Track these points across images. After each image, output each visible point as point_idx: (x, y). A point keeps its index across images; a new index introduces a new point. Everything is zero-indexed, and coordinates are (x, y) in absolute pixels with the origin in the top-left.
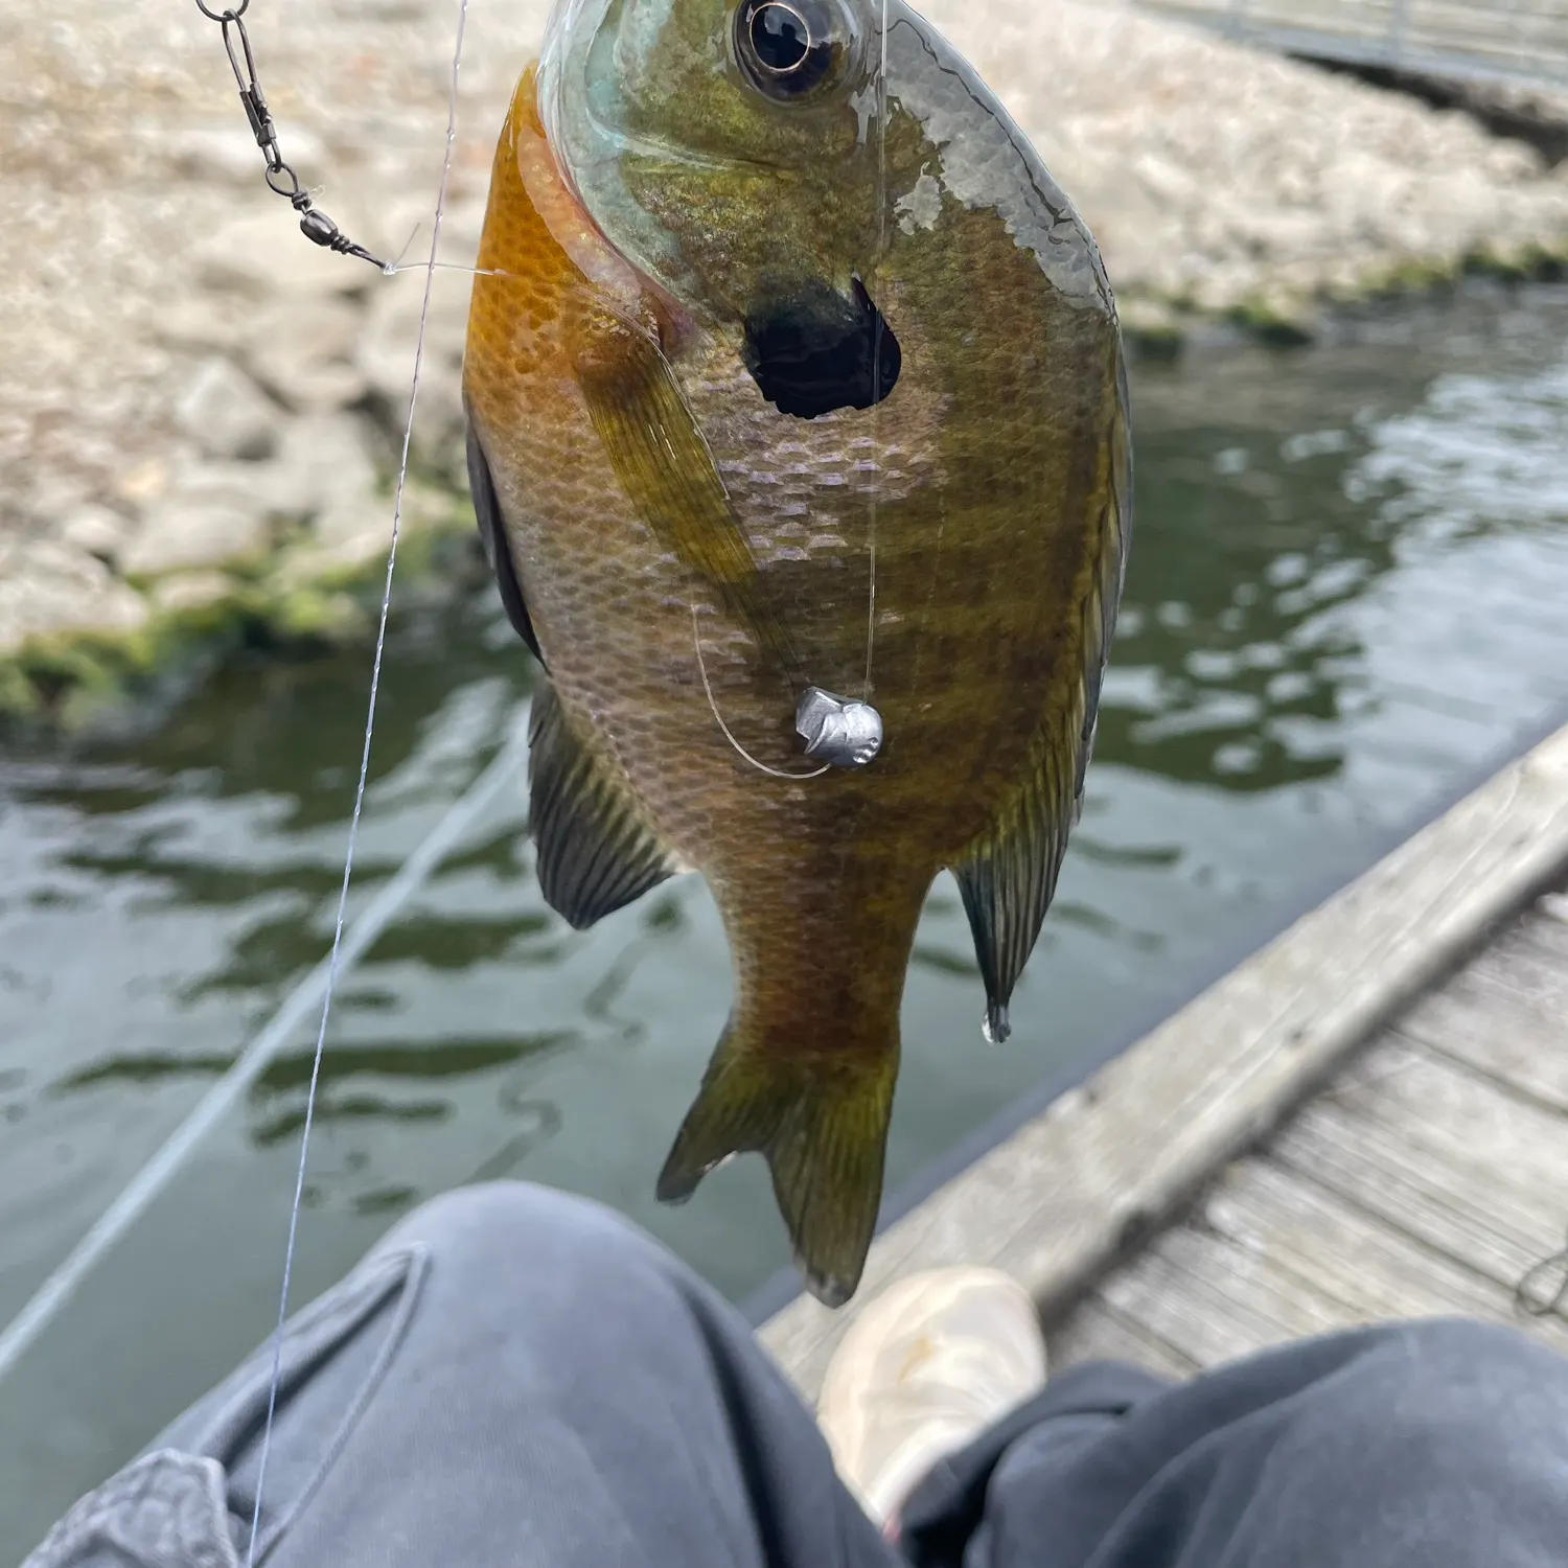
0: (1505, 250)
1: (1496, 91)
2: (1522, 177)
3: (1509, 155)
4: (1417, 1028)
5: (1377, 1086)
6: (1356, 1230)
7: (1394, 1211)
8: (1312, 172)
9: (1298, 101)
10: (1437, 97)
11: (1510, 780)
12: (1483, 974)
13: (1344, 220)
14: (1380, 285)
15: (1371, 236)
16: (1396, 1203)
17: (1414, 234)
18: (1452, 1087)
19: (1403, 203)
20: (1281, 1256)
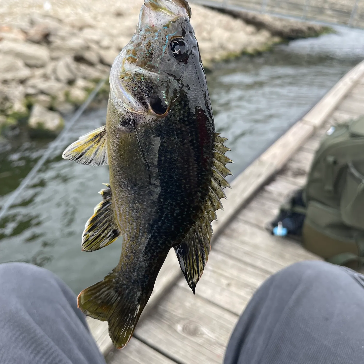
0: (250, 50)
1: (247, 15)
2: (253, 34)
3: (250, 29)
4: (241, 217)
5: (233, 230)
6: (231, 262)
7: (238, 257)
8: (209, 32)
9: (205, 16)
10: (235, 15)
11: (257, 163)
12: (254, 204)
13: (216, 44)
14: (224, 58)
15: (222, 47)
16: (239, 255)
17: (231, 47)
18: (248, 229)
19: (229, 39)
20: (216, 270)
